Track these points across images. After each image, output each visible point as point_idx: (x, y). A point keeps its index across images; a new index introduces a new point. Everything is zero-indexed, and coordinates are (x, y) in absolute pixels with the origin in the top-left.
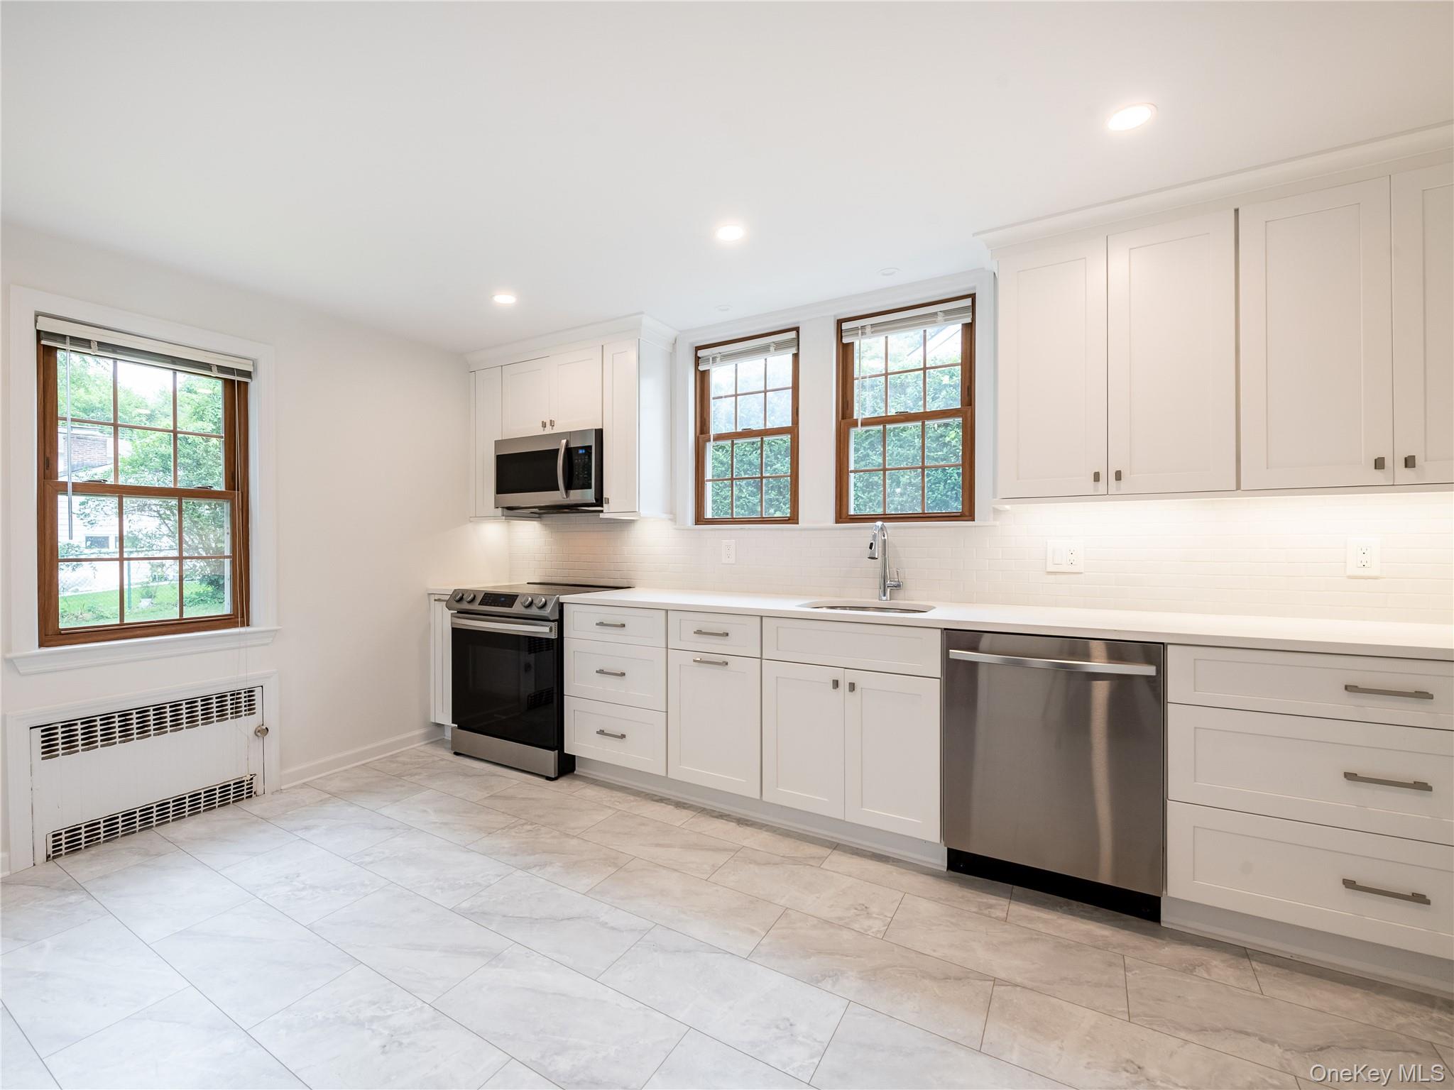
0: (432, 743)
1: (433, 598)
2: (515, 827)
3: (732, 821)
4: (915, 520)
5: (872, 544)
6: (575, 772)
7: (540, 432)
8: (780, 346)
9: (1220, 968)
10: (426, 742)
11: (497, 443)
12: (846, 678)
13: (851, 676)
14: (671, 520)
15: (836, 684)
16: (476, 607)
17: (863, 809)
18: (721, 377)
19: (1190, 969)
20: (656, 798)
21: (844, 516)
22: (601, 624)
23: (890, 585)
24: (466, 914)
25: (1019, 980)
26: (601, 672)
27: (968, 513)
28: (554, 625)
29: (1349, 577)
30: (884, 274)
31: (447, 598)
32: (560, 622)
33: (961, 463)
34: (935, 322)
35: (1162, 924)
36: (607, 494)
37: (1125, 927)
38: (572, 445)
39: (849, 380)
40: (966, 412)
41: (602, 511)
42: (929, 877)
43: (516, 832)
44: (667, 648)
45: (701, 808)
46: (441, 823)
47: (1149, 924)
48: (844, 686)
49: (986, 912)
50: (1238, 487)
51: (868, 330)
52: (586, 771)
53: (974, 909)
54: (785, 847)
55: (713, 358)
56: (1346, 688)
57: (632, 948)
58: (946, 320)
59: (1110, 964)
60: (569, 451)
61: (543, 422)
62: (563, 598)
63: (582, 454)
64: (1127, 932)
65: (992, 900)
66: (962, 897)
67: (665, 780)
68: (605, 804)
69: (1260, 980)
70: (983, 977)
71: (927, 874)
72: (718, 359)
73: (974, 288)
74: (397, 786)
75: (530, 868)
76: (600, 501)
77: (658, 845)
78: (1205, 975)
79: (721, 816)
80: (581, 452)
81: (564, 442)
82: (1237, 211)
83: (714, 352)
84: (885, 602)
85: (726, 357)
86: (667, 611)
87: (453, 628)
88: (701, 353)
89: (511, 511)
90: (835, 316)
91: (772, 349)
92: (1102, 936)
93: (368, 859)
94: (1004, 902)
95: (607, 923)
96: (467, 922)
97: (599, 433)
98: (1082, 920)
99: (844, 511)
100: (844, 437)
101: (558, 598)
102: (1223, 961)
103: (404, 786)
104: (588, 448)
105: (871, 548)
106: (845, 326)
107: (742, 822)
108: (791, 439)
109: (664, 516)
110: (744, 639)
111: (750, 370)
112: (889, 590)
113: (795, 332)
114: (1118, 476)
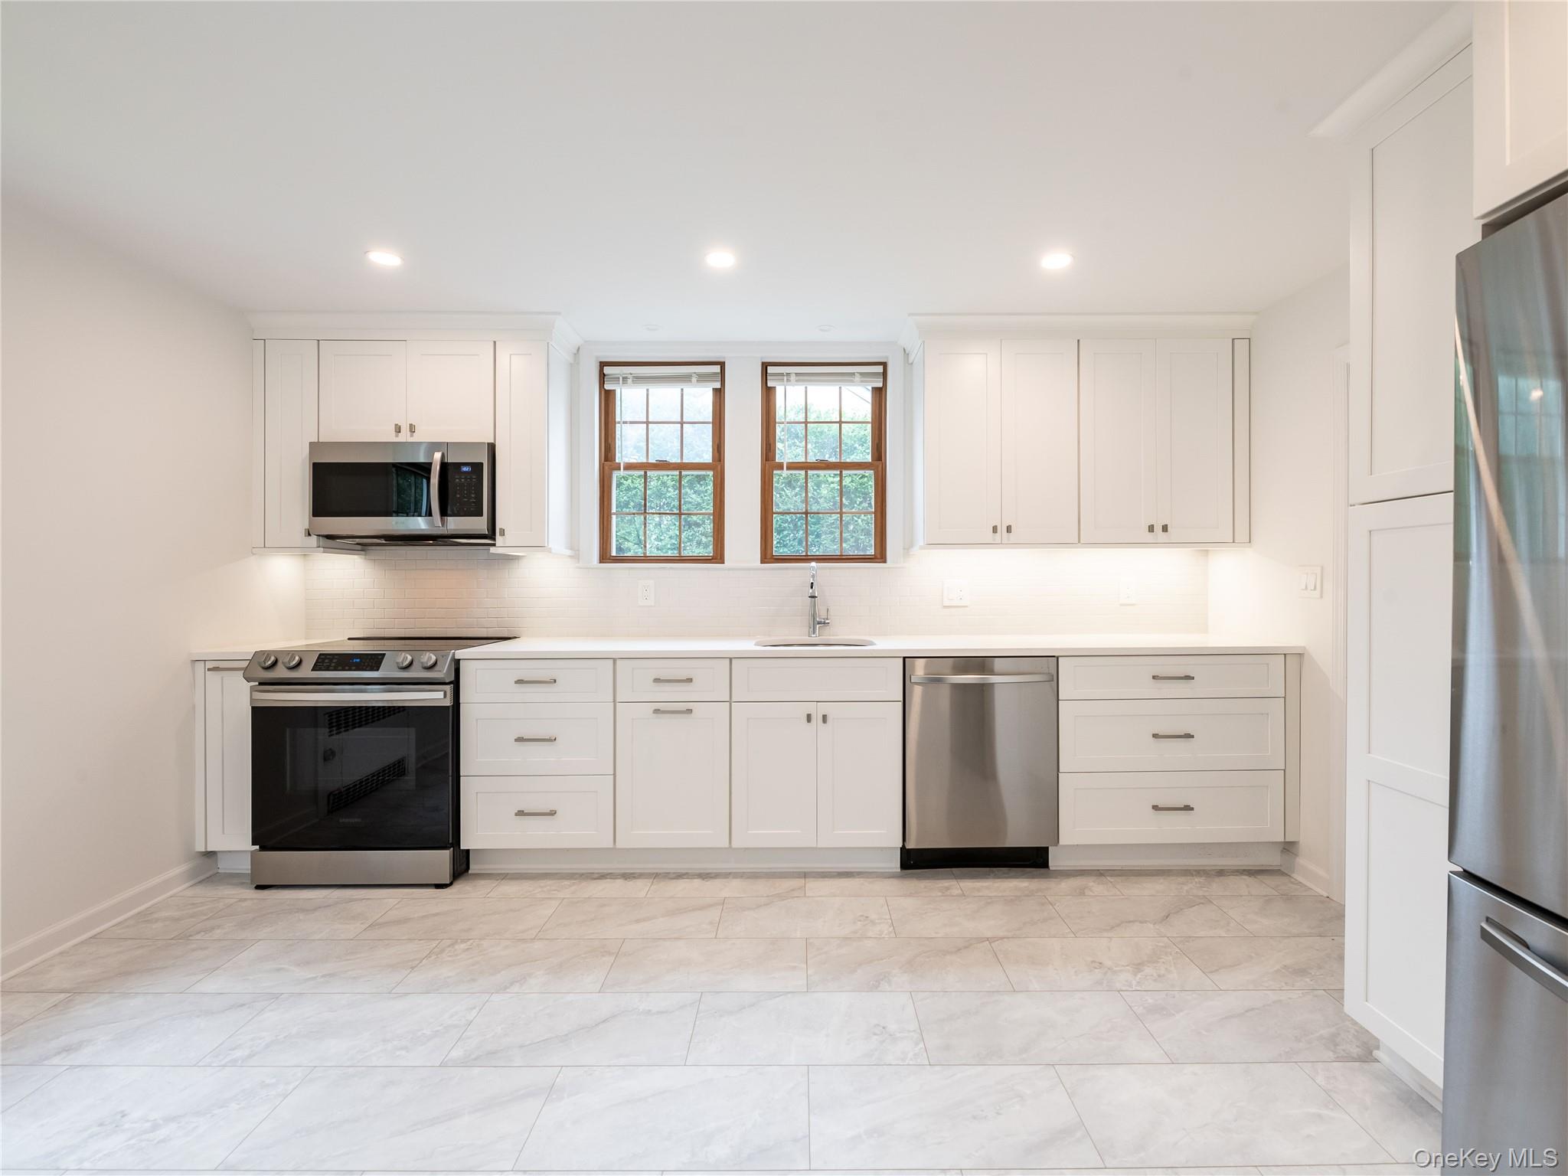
0: (200, 882)
1: (200, 666)
2: (443, 951)
3: (695, 878)
4: (834, 561)
5: (812, 583)
6: (470, 872)
7: (392, 438)
8: (703, 378)
9: (1096, 887)
10: (187, 885)
11: (313, 446)
12: (817, 713)
13: (824, 709)
14: (571, 557)
15: (809, 718)
16: (306, 672)
17: (835, 832)
18: (630, 399)
19: (1082, 892)
20: (596, 876)
21: (769, 556)
22: (519, 682)
23: (818, 622)
24: (467, 1062)
25: (1001, 934)
26: (519, 740)
27: (880, 556)
28: (448, 688)
29: (1122, 605)
30: (821, 330)
31: (245, 664)
32: (456, 684)
33: (873, 510)
34: (852, 381)
35: (1051, 868)
36: (500, 524)
37: (1033, 877)
38: (450, 460)
39: (772, 424)
40: (878, 466)
41: (494, 545)
42: (891, 880)
43: (450, 956)
44: (614, 701)
45: (653, 874)
46: (323, 976)
47: (1043, 870)
48: (817, 719)
49: (948, 893)
50: (1079, 542)
51: (793, 377)
52: (487, 866)
53: (940, 894)
54: (762, 887)
55: (623, 378)
56: (1154, 677)
57: (697, 1023)
58: (862, 382)
59: (1043, 904)
60: (444, 466)
61: (396, 425)
62: (460, 654)
63: (465, 472)
64: (1036, 880)
65: (946, 883)
66: (925, 887)
67: (613, 851)
68: (538, 896)
69: (1118, 886)
70: (981, 940)
71: (889, 878)
72: (630, 381)
73: (887, 357)
74: (194, 950)
75: (506, 988)
76: (491, 534)
77: (637, 921)
78: (1091, 894)
79: (680, 876)
80: (465, 469)
81: (438, 456)
82: (1078, 341)
83: (625, 372)
84: (814, 639)
85: (639, 379)
86: (615, 660)
87: (253, 708)
88: (607, 370)
89: (331, 540)
90: (762, 358)
91: (694, 379)
92: (1026, 887)
93: (238, 1054)
94: (953, 883)
95: (650, 1011)
96: (476, 1070)
97: (492, 448)
98: (1009, 880)
99: (769, 552)
100: (769, 478)
101: (454, 654)
102: (1094, 882)
103: (206, 948)
104: (477, 467)
105: (812, 588)
106: (770, 370)
107: (705, 876)
108: (713, 476)
109: (569, 552)
110: (710, 683)
111: (665, 398)
112: (818, 626)
113: (719, 366)
114: (1009, 529)
